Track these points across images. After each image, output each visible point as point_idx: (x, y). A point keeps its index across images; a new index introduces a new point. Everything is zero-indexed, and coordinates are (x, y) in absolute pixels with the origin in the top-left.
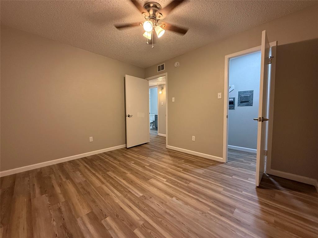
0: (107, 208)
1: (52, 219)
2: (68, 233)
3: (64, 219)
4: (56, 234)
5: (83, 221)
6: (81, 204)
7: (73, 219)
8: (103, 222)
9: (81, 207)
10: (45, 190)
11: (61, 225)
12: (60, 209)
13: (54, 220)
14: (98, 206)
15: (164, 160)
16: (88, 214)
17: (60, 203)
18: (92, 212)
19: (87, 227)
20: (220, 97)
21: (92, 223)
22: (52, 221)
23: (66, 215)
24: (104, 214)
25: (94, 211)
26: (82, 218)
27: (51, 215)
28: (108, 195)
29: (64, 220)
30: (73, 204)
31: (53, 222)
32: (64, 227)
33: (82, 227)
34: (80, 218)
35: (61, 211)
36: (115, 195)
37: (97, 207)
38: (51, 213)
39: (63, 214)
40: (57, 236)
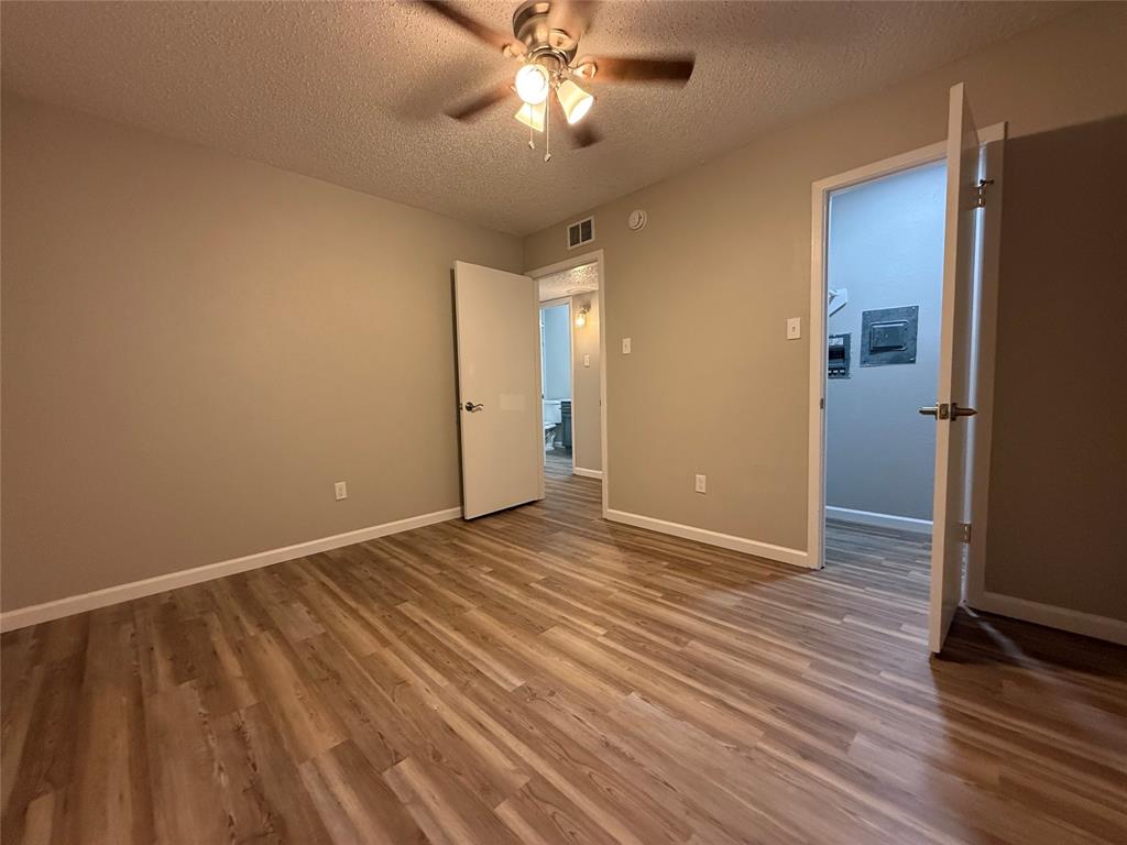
0: (399, 729)
1: (216, 766)
2: (269, 815)
3: (254, 766)
4: (230, 817)
5: (320, 775)
6: (312, 714)
7: (287, 761)
8: (387, 775)
9: (310, 725)
10: (189, 664)
11: (247, 784)
12: (239, 732)
13: (220, 769)
14: (369, 721)
15: (595, 560)
16: (334, 751)
17: (242, 711)
18: (350, 744)
19: (333, 795)
20: (794, 334)
21: (349, 781)
22: (216, 773)
23: (259, 750)
24: (391, 749)
25: (359, 741)
26: (315, 762)
27: (210, 751)
28: (404, 683)
29: (255, 770)
30: (283, 715)
31: (219, 775)
32: (256, 792)
33: (318, 796)
34: (308, 763)
35: (244, 739)
36: (429, 683)
37: (367, 725)
38: (212, 745)
39: (250, 748)
40: (231, 823)
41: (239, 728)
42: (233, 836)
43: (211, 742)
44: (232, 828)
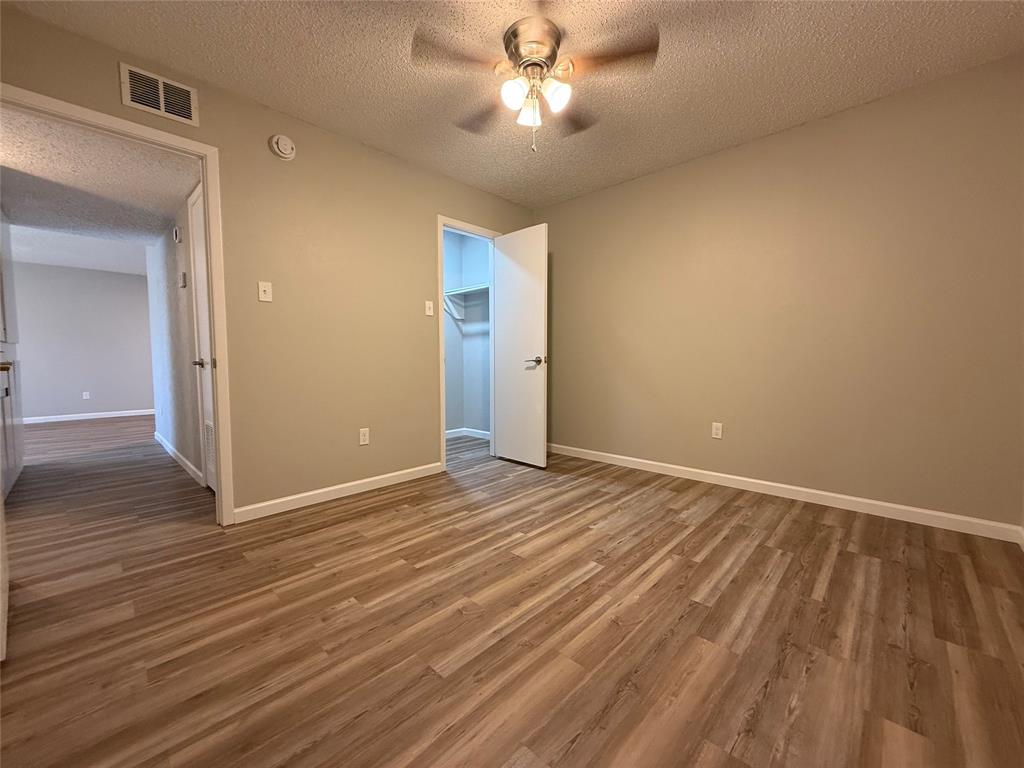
1: (793, 718)
2: (783, 651)
3: (766, 686)
4: (806, 672)
5: (737, 638)
6: (688, 674)
7: (742, 666)
9: (700, 669)
11: (781, 680)
12: (750, 730)
13: (791, 712)
14: (672, 630)
16: (712, 639)
17: (728, 749)
18: (700, 633)
19: (743, 624)
20: (430, 312)
21: (728, 619)
22: (796, 713)
23: (752, 692)
24: (688, 610)
25: (693, 630)
26: (730, 646)
27: (788, 740)
28: (615, 622)
29: (768, 682)
30: (704, 700)
31: (794, 709)
32: (779, 670)
33: (750, 631)
34: (733, 650)
35: (752, 716)
36: (614, 603)
37: (676, 630)
38: (782, 744)
39: (757, 703)
40: (808, 669)
41: (748, 731)
42: (812, 662)
43: (782, 748)
44: (809, 666)
